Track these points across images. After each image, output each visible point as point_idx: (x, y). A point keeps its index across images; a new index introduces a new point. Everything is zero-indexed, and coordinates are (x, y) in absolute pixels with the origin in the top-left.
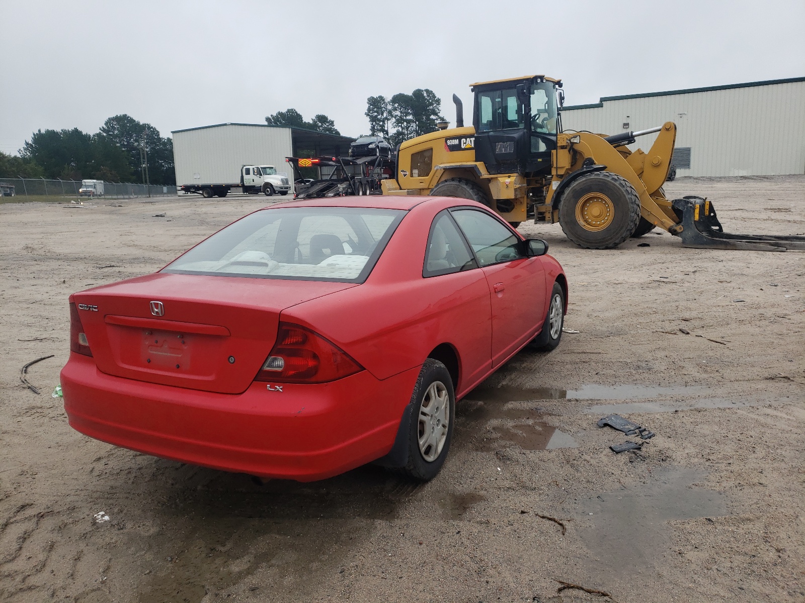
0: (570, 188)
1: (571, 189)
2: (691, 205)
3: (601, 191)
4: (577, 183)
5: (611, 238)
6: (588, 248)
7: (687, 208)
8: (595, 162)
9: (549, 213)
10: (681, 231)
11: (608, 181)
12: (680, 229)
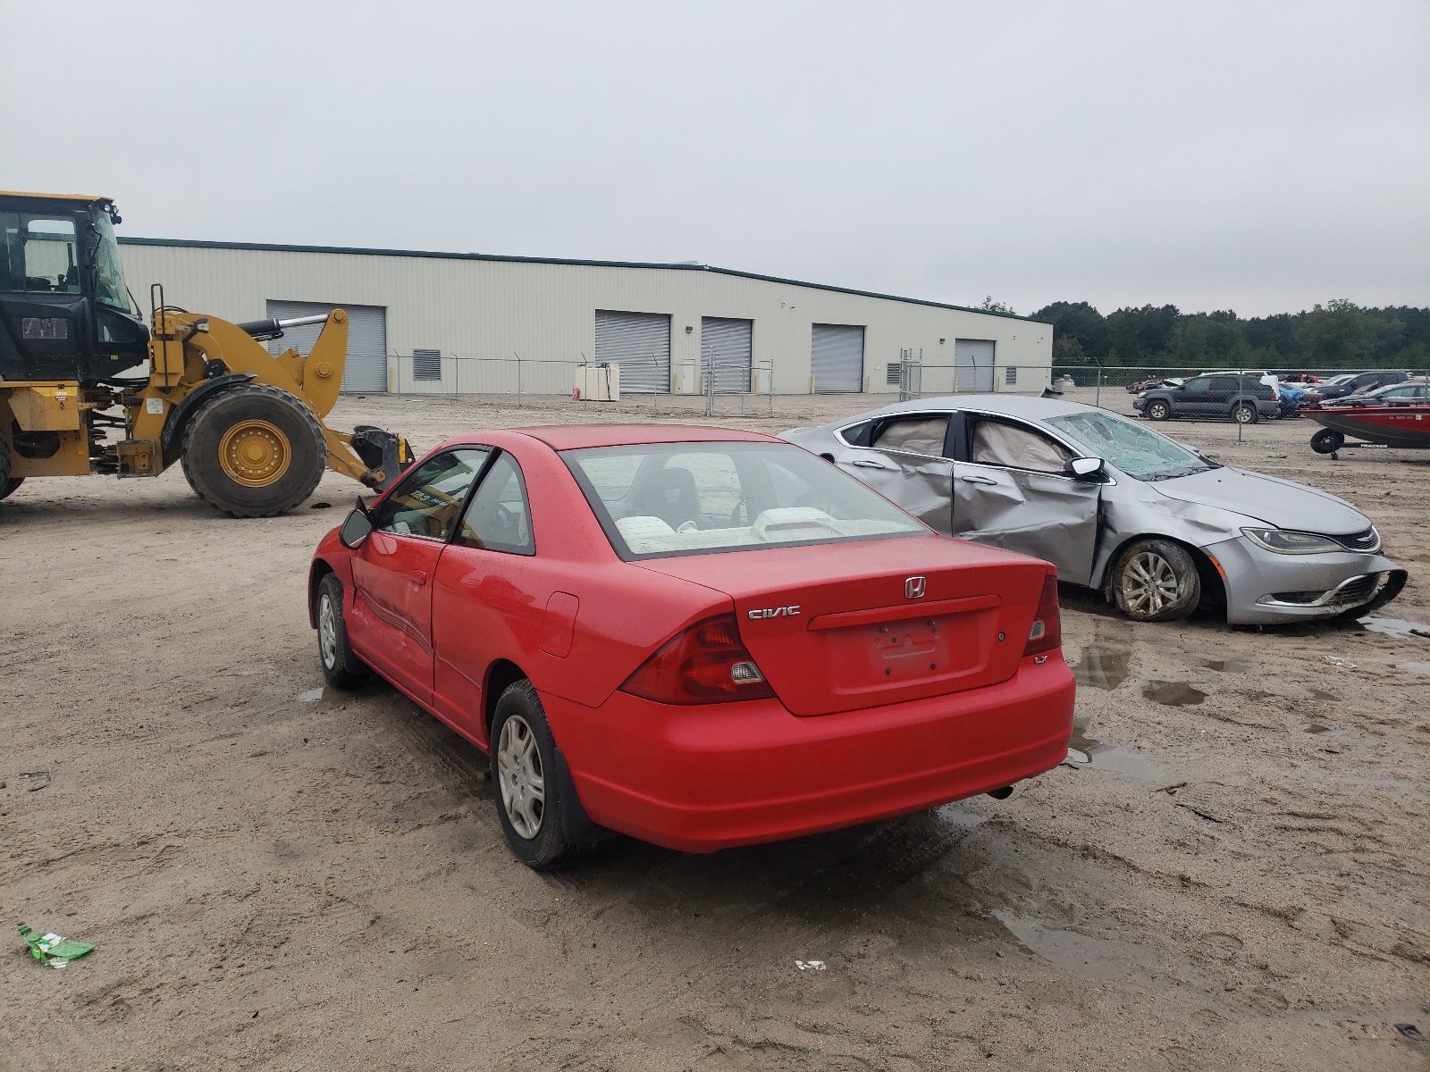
0: (206, 413)
1: (209, 414)
2: (394, 440)
3: (266, 417)
4: (218, 403)
5: (288, 498)
6: (247, 517)
7: (388, 444)
8: (228, 366)
9: (144, 456)
10: (383, 479)
11: (279, 401)
12: (381, 476)
